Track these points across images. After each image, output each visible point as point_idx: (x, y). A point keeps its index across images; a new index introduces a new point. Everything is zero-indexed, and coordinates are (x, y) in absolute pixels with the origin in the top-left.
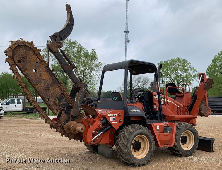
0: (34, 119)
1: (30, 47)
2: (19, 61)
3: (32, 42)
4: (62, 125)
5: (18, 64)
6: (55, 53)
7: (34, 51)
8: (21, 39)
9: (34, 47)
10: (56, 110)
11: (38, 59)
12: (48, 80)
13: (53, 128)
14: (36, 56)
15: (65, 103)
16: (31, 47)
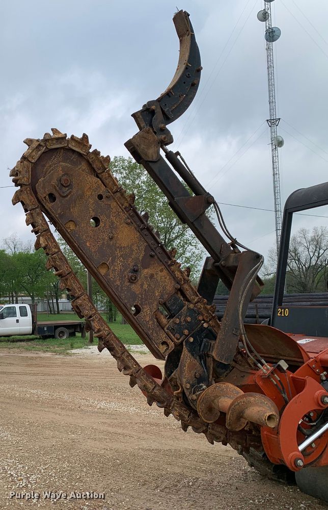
0: (60, 354)
1: (78, 152)
2: (52, 197)
3: (85, 137)
4: (183, 393)
5: (49, 205)
6: (150, 164)
7: (89, 164)
8: (55, 131)
9: (91, 151)
10: (164, 343)
11: (103, 187)
12: (135, 248)
13: (154, 404)
14: (98, 177)
15: (189, 319)
16: (81, 152)
